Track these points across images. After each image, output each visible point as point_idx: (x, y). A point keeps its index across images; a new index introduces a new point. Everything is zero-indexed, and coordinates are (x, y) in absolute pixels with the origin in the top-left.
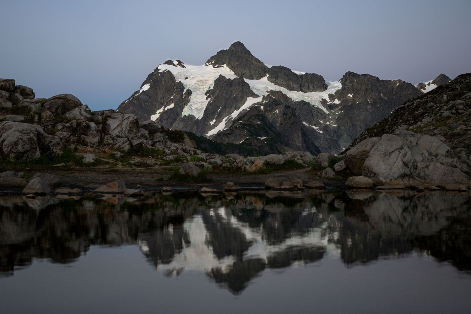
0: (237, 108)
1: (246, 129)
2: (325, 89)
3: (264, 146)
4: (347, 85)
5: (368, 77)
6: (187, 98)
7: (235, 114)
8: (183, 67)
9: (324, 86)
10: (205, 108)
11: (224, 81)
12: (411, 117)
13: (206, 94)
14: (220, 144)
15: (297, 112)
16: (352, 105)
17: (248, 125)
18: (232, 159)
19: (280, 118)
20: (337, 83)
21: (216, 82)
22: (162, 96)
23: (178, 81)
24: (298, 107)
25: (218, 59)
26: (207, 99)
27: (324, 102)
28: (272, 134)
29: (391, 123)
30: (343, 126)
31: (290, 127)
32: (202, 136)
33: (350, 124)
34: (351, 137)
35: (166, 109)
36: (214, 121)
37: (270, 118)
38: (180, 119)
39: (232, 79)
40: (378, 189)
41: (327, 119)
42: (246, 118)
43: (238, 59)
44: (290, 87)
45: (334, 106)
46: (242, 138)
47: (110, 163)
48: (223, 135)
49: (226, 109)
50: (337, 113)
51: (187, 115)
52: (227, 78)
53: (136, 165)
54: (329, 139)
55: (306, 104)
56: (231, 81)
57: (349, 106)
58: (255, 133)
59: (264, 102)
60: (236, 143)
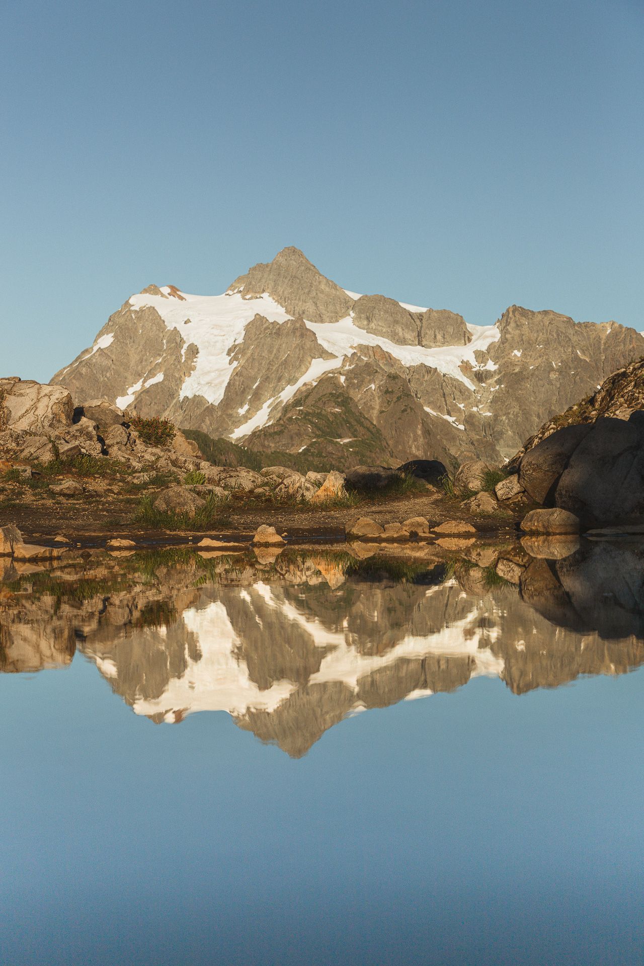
0: (292, 381)
1: (311, 423)
2: (467, 342)
3: (347, 457)
4: (510, 333)
5: (552, 316)
6: (189, 362)
7: (288, 394)
8: (181, 298)
9: (465, 335)
10: (227, 381)
11: (264, 326)
12: (639, 393)
13: (228, 354)
14: (258, 454)
15: (413, 386)
16: (520, 372)
17: (314, 415)
18: (275, 478)
19: (378, 401)
20: (490, 329)
21: (248, 328)
22: (138, 359)
23: (170, 327)
24: (414, 377)
25: (250, 283)
26: (231, 363)
27: (465, 367)
28: (363, 433)
29: (601, 405)
30: (504, 415)
31: (400, 419)
32: (222, 439)
33: (516, 410)
34: (520, 437)
35: (147, 385)
36: (246, 407)
37: (359, 401)
38: (176, 404)
39: (281, 323)
40: (592, 535)
41: (472, 400)
42: (310, 401)
43: (292, 282)
44: (396, 338)
45: (486, 374)
46: (302, 441)
47: (6, 491)
48: (265, 435)
49: (269, 383)
50: (492, 389)
51: (190, 396)
52: (271, 321)
53: (65, 495)
54: (478, 440)
55: (430, 372)
56: (278, 326)
57: (516, 374)
58: (328, 430)
59: (347, 368)
60: (292, 453)
